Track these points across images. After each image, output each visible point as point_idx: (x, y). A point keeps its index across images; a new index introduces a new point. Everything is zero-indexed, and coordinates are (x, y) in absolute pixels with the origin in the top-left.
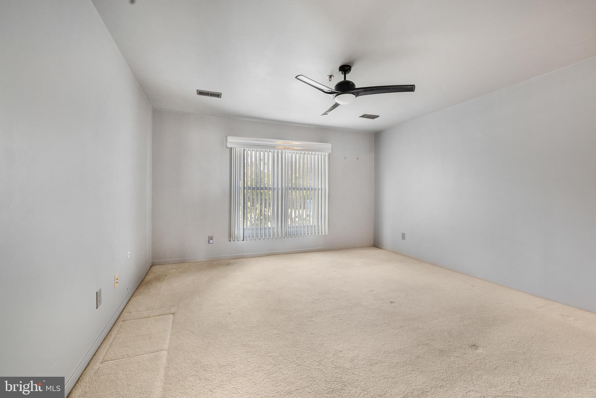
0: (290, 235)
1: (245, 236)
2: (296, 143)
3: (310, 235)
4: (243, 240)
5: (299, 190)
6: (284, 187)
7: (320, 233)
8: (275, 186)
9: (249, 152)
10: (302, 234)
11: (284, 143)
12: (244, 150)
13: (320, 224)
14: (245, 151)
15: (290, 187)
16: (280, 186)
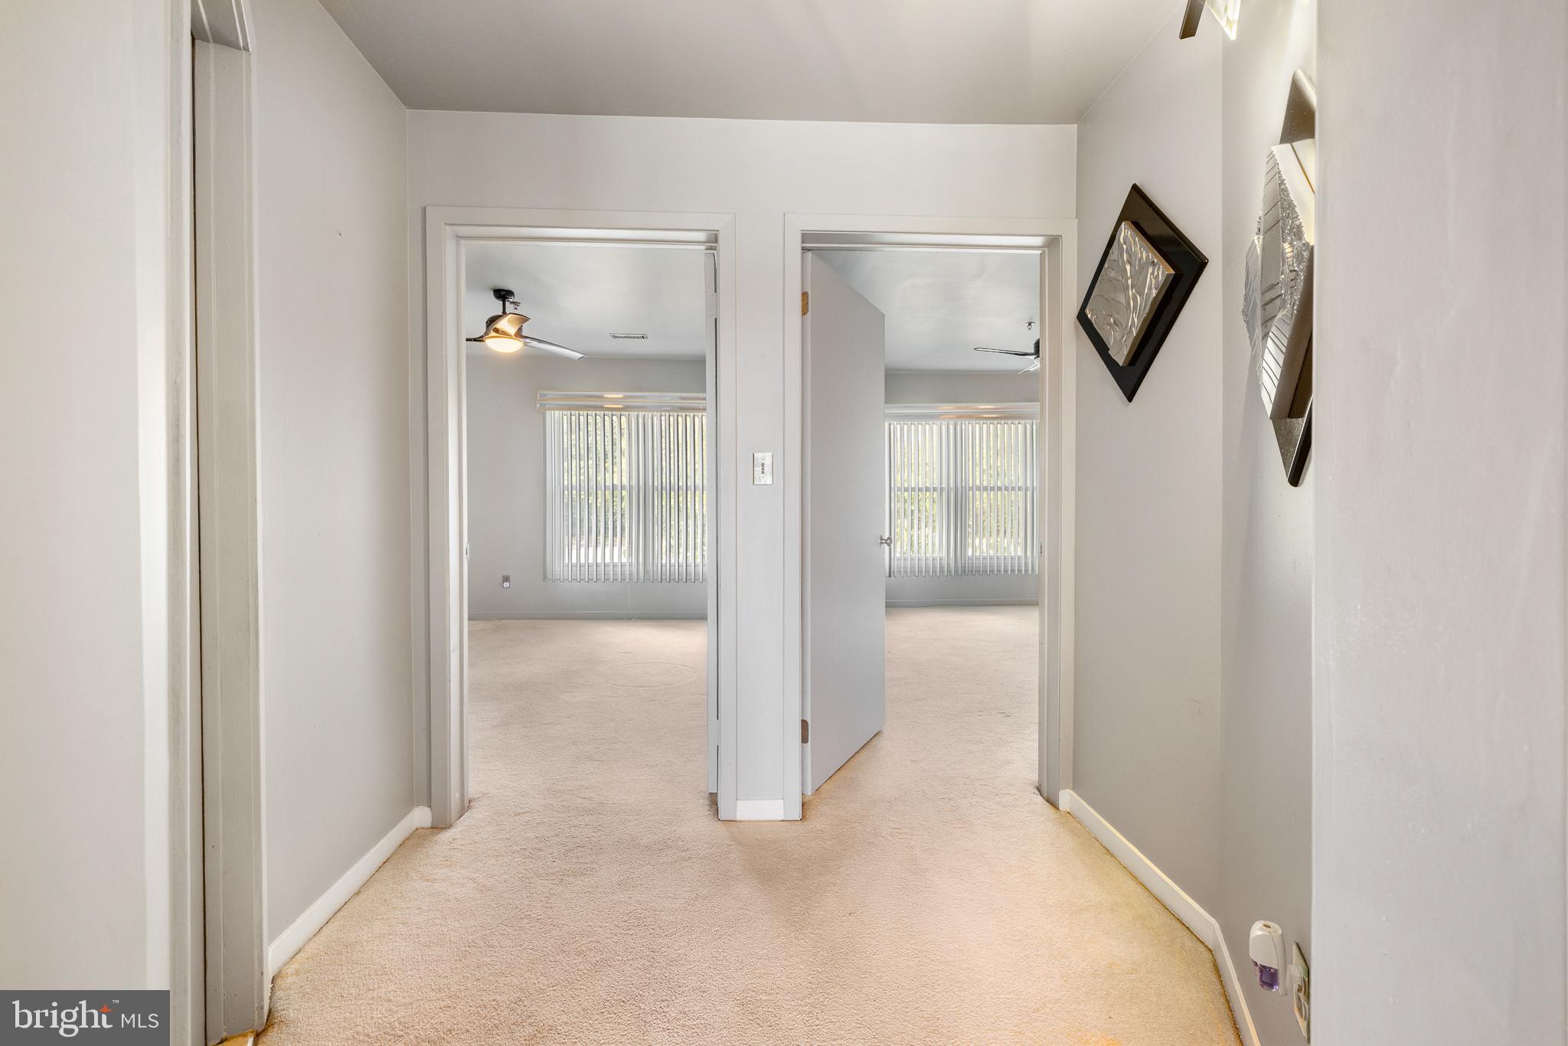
0: (972, 571)
1: (892, 570)
2: (986, 407)
3: (1002, 573)
4: (890, 576)
5: (987, 490)
6: (959, 485)
7: (1030, 571)
8: (944, 485)
9: (899, 426)
10: (993, 571)
11: (958, 408)
12: (890, 424)
13: (1029, 554)
14: (892, 426)
15: (971, 485)
16: (952, 485)
